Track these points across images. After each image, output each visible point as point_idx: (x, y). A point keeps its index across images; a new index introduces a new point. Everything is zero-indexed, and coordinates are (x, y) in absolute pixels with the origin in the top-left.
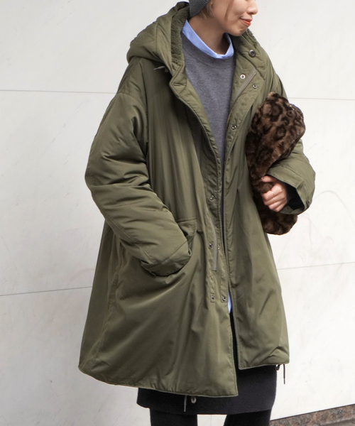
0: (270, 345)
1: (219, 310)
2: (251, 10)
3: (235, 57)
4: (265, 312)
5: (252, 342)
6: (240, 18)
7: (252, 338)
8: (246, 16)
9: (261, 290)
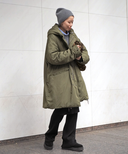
0: (85, 95)
1: (75, 87)
2: (71, 25)
3: (69, 35)
4: (83, 88)
5: (81, 95)
6: (68, 27)
7: (81, 94)
8: (70, 27)
9: (81, 84)
